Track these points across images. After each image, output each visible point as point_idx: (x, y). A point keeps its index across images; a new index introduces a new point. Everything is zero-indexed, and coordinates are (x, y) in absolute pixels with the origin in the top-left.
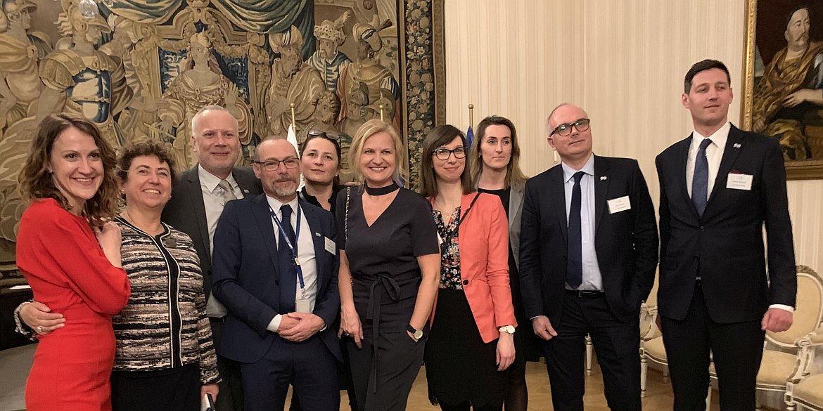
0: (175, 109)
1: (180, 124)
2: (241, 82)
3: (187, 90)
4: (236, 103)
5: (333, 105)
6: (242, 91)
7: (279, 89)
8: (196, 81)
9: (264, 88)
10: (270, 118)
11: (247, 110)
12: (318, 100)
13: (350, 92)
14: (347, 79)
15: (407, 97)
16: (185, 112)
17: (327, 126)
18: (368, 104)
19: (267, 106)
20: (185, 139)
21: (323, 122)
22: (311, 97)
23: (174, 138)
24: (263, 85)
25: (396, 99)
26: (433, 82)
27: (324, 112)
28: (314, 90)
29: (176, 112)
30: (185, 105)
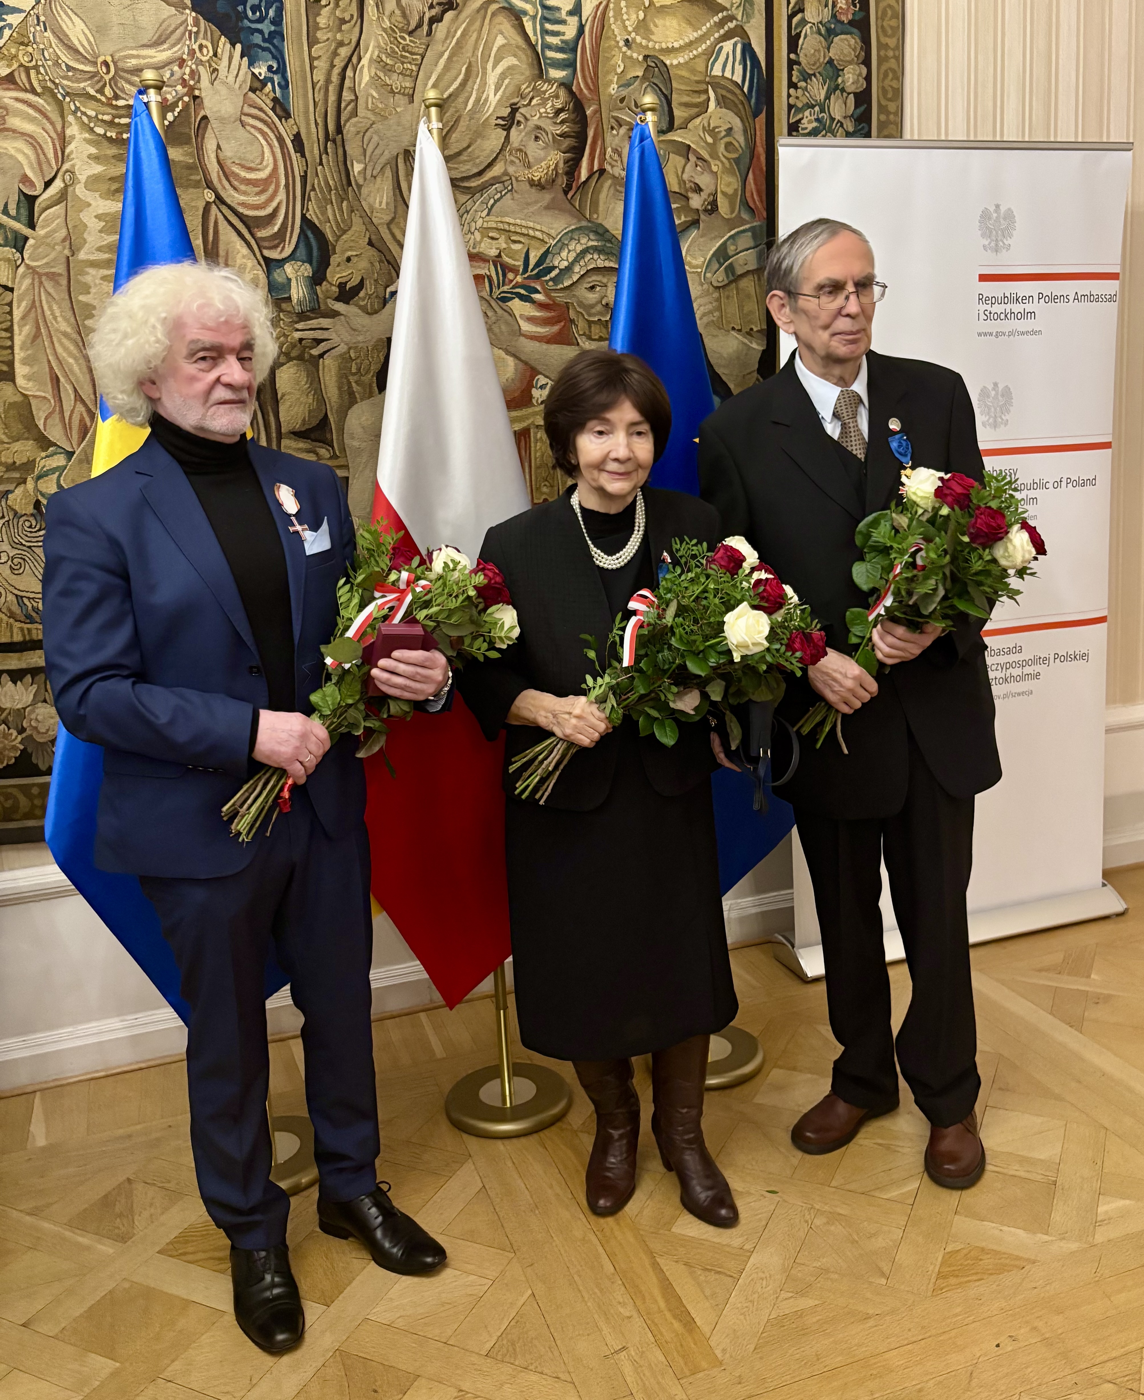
0: (29, 127)
1: (48, 184)
2: (257, 39)
3: (66, 58)
4: (243, 113)
5: (565, 128)
6: (261, 70)
7: (388, 70)
8: (100, 30)
9: (339, 63)
10: (357, 168)
11: (280, 140)
12: (514, 110)
13: (613, 89)
14: (604, 44)
15: (790, 107)
16: (63, 141)
17: (547, 197)
18: (671, 127)
19: (349, 129)
20: (68, 237)
21: (532, 183)
22: (493, 99)
23: (26, 231)
24: (335, 54)
25: (756, 115)
26: (867, 62)
27: (534, 150)
28: (503, 76)
29: (30, 139)
30: (63, 116)
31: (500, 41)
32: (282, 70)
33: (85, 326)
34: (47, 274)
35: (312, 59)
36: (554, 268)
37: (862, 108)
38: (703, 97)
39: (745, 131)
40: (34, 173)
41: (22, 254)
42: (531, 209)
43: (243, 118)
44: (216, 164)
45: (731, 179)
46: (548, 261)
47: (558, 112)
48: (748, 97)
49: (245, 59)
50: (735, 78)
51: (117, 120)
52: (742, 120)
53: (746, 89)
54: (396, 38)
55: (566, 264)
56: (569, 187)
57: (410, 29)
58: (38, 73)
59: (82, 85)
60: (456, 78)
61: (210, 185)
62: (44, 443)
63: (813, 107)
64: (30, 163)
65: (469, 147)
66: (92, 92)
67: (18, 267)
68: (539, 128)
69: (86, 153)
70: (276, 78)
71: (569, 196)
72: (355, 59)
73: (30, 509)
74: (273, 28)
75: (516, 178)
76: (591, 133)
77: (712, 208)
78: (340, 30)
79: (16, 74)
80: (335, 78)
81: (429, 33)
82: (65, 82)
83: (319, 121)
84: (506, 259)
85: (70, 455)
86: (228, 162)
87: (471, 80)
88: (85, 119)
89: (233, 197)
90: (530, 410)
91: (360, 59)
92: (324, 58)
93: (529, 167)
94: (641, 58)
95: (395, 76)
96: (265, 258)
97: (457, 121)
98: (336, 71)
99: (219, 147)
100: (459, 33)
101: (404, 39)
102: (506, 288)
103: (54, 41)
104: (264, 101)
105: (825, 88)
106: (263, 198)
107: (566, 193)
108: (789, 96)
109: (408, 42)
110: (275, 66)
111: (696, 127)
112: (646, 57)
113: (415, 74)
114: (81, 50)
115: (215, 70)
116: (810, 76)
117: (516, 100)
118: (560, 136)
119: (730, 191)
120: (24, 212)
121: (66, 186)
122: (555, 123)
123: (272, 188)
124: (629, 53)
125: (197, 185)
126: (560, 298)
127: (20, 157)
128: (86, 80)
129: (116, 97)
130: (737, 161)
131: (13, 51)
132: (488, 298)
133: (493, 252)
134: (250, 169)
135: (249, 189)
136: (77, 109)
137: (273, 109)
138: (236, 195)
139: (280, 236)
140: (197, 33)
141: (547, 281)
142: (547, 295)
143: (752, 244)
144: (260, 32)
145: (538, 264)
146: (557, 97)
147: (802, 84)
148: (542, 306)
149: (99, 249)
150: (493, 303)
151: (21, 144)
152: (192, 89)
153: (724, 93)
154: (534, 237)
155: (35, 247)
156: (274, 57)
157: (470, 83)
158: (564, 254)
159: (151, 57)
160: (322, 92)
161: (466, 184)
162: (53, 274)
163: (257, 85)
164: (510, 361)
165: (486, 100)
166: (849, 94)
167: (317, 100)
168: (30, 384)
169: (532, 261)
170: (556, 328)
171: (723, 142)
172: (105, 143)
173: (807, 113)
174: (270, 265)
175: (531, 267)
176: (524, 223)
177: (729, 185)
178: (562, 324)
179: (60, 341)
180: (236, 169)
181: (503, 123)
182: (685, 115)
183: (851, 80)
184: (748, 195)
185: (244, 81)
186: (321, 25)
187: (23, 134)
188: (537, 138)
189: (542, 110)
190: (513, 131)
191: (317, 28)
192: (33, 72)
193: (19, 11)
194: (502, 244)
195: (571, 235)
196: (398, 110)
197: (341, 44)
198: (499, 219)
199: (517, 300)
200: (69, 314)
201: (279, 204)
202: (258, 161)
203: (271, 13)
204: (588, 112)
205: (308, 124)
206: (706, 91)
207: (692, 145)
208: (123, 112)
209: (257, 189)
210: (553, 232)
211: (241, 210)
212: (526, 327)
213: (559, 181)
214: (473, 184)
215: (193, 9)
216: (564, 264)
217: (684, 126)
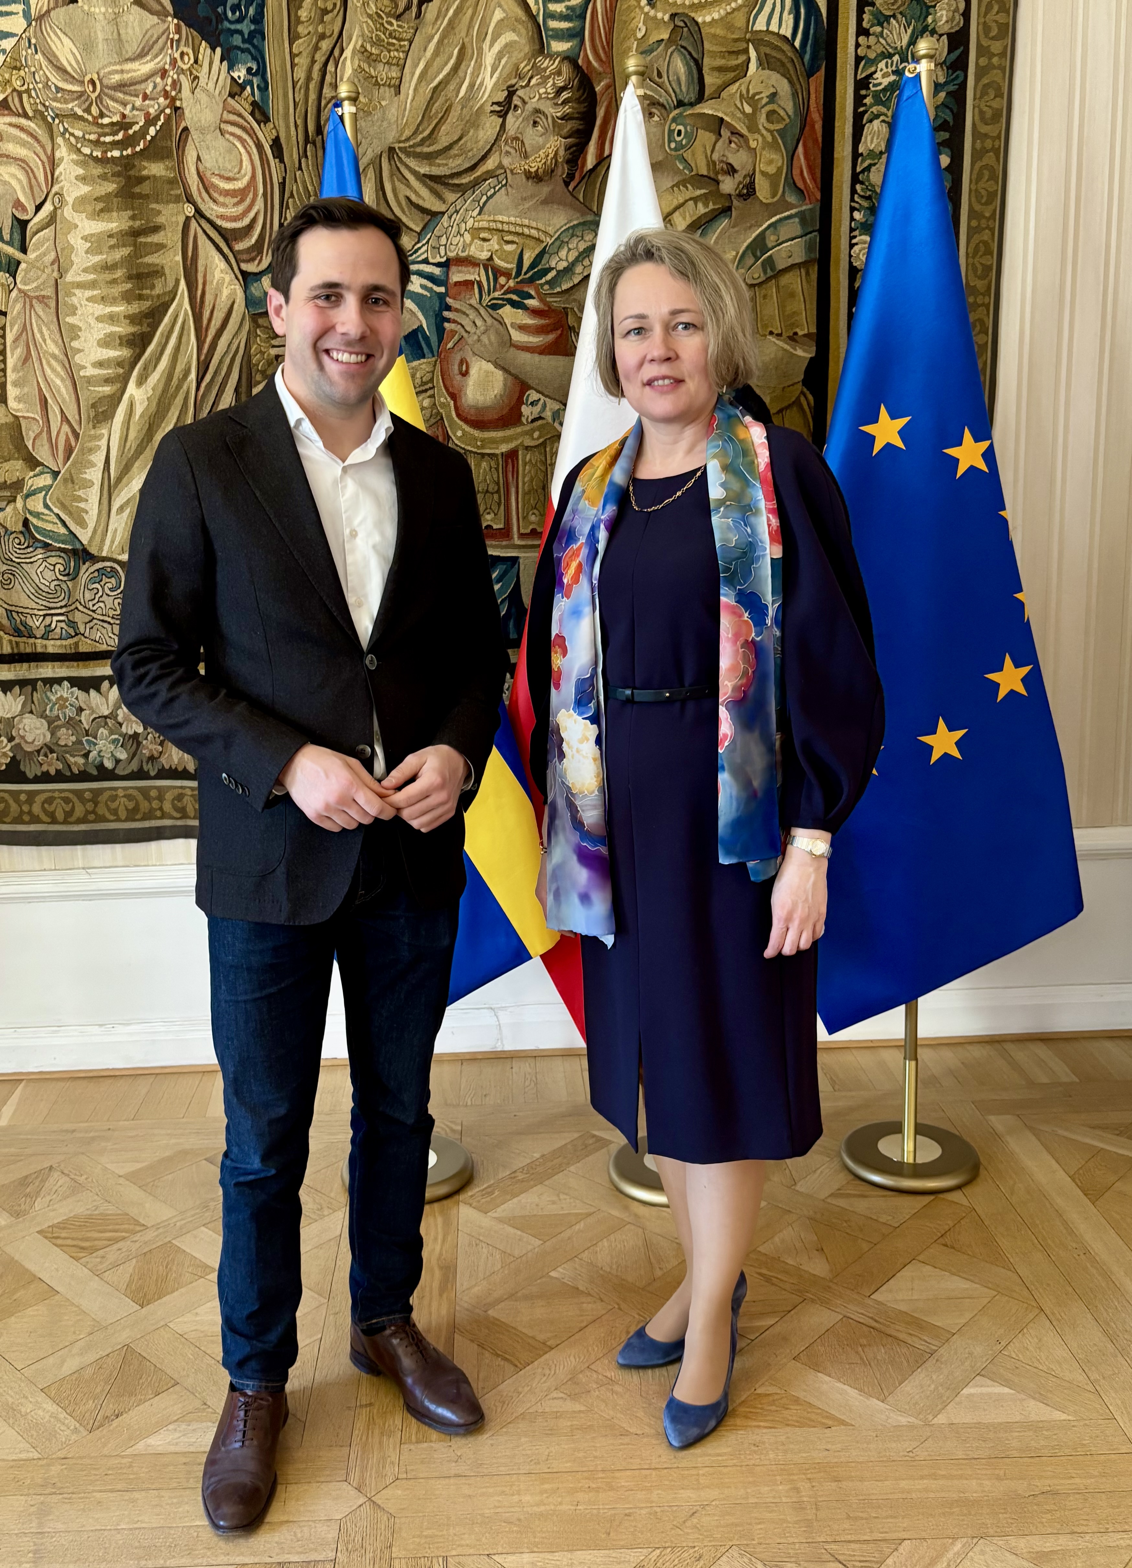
31: (498, 15)
32: (261, 72)
33: (71, 348)
34: (37, 298)
35: (293, 56)
36: (550, 269)
37: (957, 52)
38: (742, 58)
39: (795, 94)
40: (26, 197)
41: (14, 278)
42: (527, 205)
43: (223, 126)
44: (196, 177)
45: (774, 156)
46: (543, 262)
47: (560, 91)
48: (801, 53)
49: (225, 63)
50: (782, 32)
51: (102, 139)
52: (791, 82)
53: (797, 44)
54: (382, 24)
55: (564, 264)
56: (571, 176)
57: (398, 13)
58: (30, 96)
59: (70, 106)
60: (446, 64)
61: (190, 200)
62: (33, 463)
63: (890, 56)
64: (23, 188)
65: (460, 139)
66: (80, 112)
67: (10, 291)
68: (537, 111)
69: (73, 174)
70: (256, 81)
71: (571, 188)
72: (336, 52)
73: (20, 527)
74: (253, 27)
75: (512, 171)
76: (601, 113)
77: (748, 191)
78: (322, 21)
79: (10, 99)
80: (316, 75)
81: (419, 15)
82: (54, 104)
83: (299, 122)
84: (498, 262)
85: (55, 474)
86: (208, 174)
87: (464, 64)
88: (72, 140)
89: (212, 210)
90: (519, 430)
91: (342, 51)
92: (304, 54)
93: (526, 157)
94: (666, 18)
95: (380, 66)
96: (243, 273)
97: (448, 111)
98: (317, 67)
99: (199, 158)
100: (451, 12)
101: (391, 24)
102: (497, 294)
103: (44, 63)
104: (242, 106)
105: (909, 31)
106: (241, 208)
107: (567, 184)
108: (858, 45)
109: (395, 27)
110: (255, 67)
111: (732, 96)
112: (673, 16)
113: (401, 62)
114: (69, 69)
115: (196, 78)
116: (887, 18)
117: (513, 81)
118: (562, 119)
119: (772, 170)
120: (17, 237)
121: (55, 209)
122: (556, 104)
123: (251, 195)
124: (652, 13)
125: (177, 199)
126: (556, 302)
127: (14, 183)
128: (73, 100)
129: (102, 115)
130: (782, 133)
131: (7, 76)
132: (478, 306)
133: (485, 255)
134: (229, 179)
135: (230, 201)
136: (66, 130)
137: (252, 114)
138: (215, 207)
139: (258, 247)
140: (178, 41)
141: (542, 285)
142: (541, 300)
143: (798, 231)
144: (240, 32)
145: (532, 266)
146: (559, 73)
147: (878, 29)
148: (535, 312)
149: (85, 270)
150: (482, 311)
151: (14, 169)
152: (174, 100)
153: (768, 50)
154: (529, 236)
155: (26, 271)
156: (254, 58)
157: (463, 66)
158: (563, 253)
159: (134, 71)
160: (302, 91)
161: (456, 181)
162: (44, 297)
163: (236, 89)
164: (499, 375)
165: (482, 84)
166: (941, 35)
167: (297, 100)
168: (21, 406)
169: (526, 264)
170: (551, 337)
171: (764, 111)
172: (91, 163)
173: (882, 65)
174: (247, 278)
175: (525, 269)
176: (519, 221)
177: (770, 162)
178: (559, 332)
179: (48, 363)
180: (216, 180)
181: (498, 108)
182: (719, 82)
183: (944, 19)
184: (796, 172)
185: (224, 87)
186: (303, 19)
187: (16, 159)
188: (535, 123)
189: (542, 91)
190: (510, 117)
191: (299, 21)
192: (25, 96)
193: (13, 35)
194: (494, 244)
195: (572, 231)
196: (384, 103)
197: (322, 37)
198: (492, 218)
199: (508, 307)
200: (58, 336)
201: (256, 214)
202: (236, 170)
203: (251, 11)
204: (598, 89)
205: (288, 127)
206: (746, 51)
207: (726, 118)
208: (107, 130)
209: (235, 200)
210: (551, 230)
211: (219, 222)
212: (518, 336)
213: (559, 171)
214: (464, 181)
215: (175, 16)
216: (563, 265)
217: (717, 95)
